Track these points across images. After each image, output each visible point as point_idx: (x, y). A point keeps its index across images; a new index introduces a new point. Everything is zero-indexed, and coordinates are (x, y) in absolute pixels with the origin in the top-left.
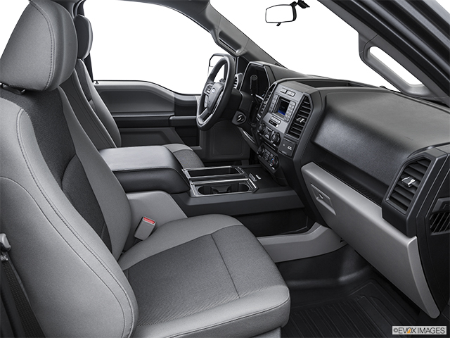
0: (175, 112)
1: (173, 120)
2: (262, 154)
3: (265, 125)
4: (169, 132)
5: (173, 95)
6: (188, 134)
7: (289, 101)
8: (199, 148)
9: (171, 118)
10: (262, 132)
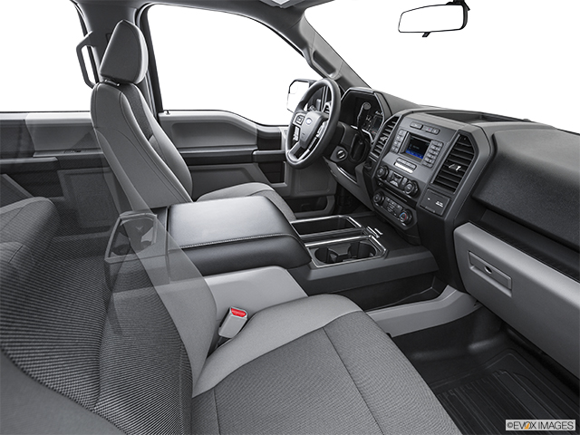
0: (257, 145)
1: (257, 155)
2: (381, 203)
3: (387, 168)
4: (252, 168)
5: (255, 126)
6: (272, 169)
7: (430, 140)
8: (284, 184)
9: (255, 153)
10: (385, 177)
